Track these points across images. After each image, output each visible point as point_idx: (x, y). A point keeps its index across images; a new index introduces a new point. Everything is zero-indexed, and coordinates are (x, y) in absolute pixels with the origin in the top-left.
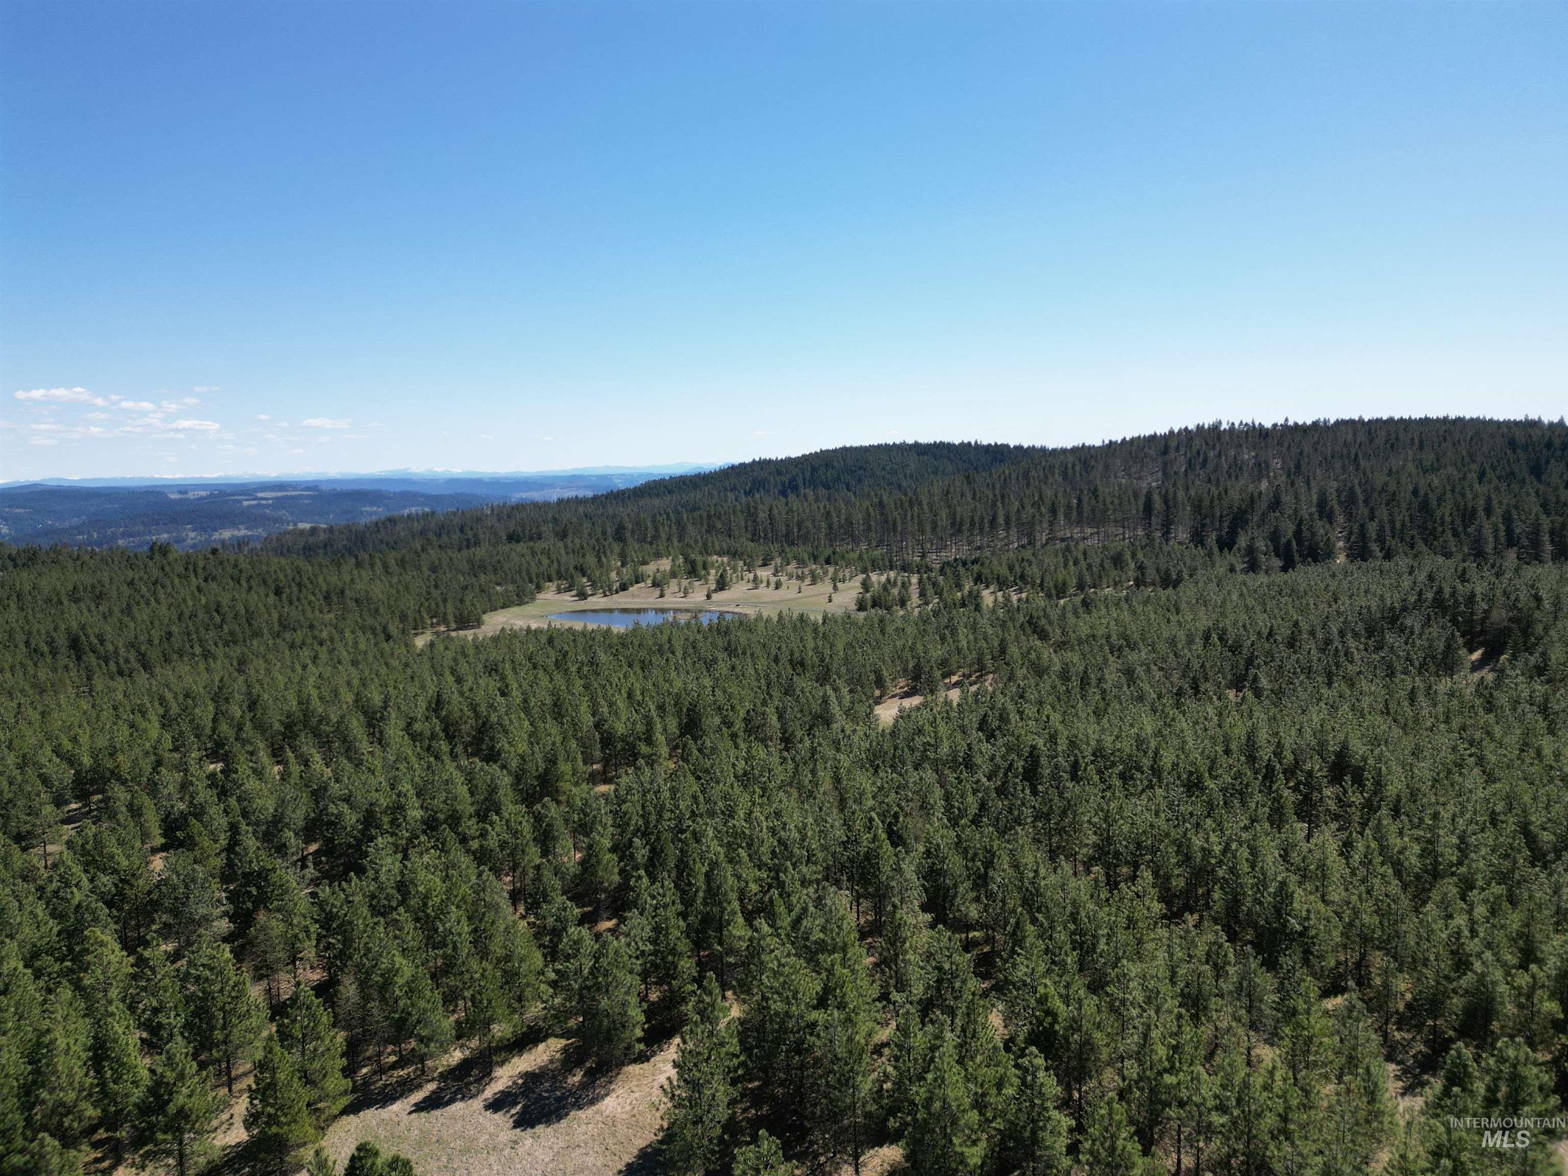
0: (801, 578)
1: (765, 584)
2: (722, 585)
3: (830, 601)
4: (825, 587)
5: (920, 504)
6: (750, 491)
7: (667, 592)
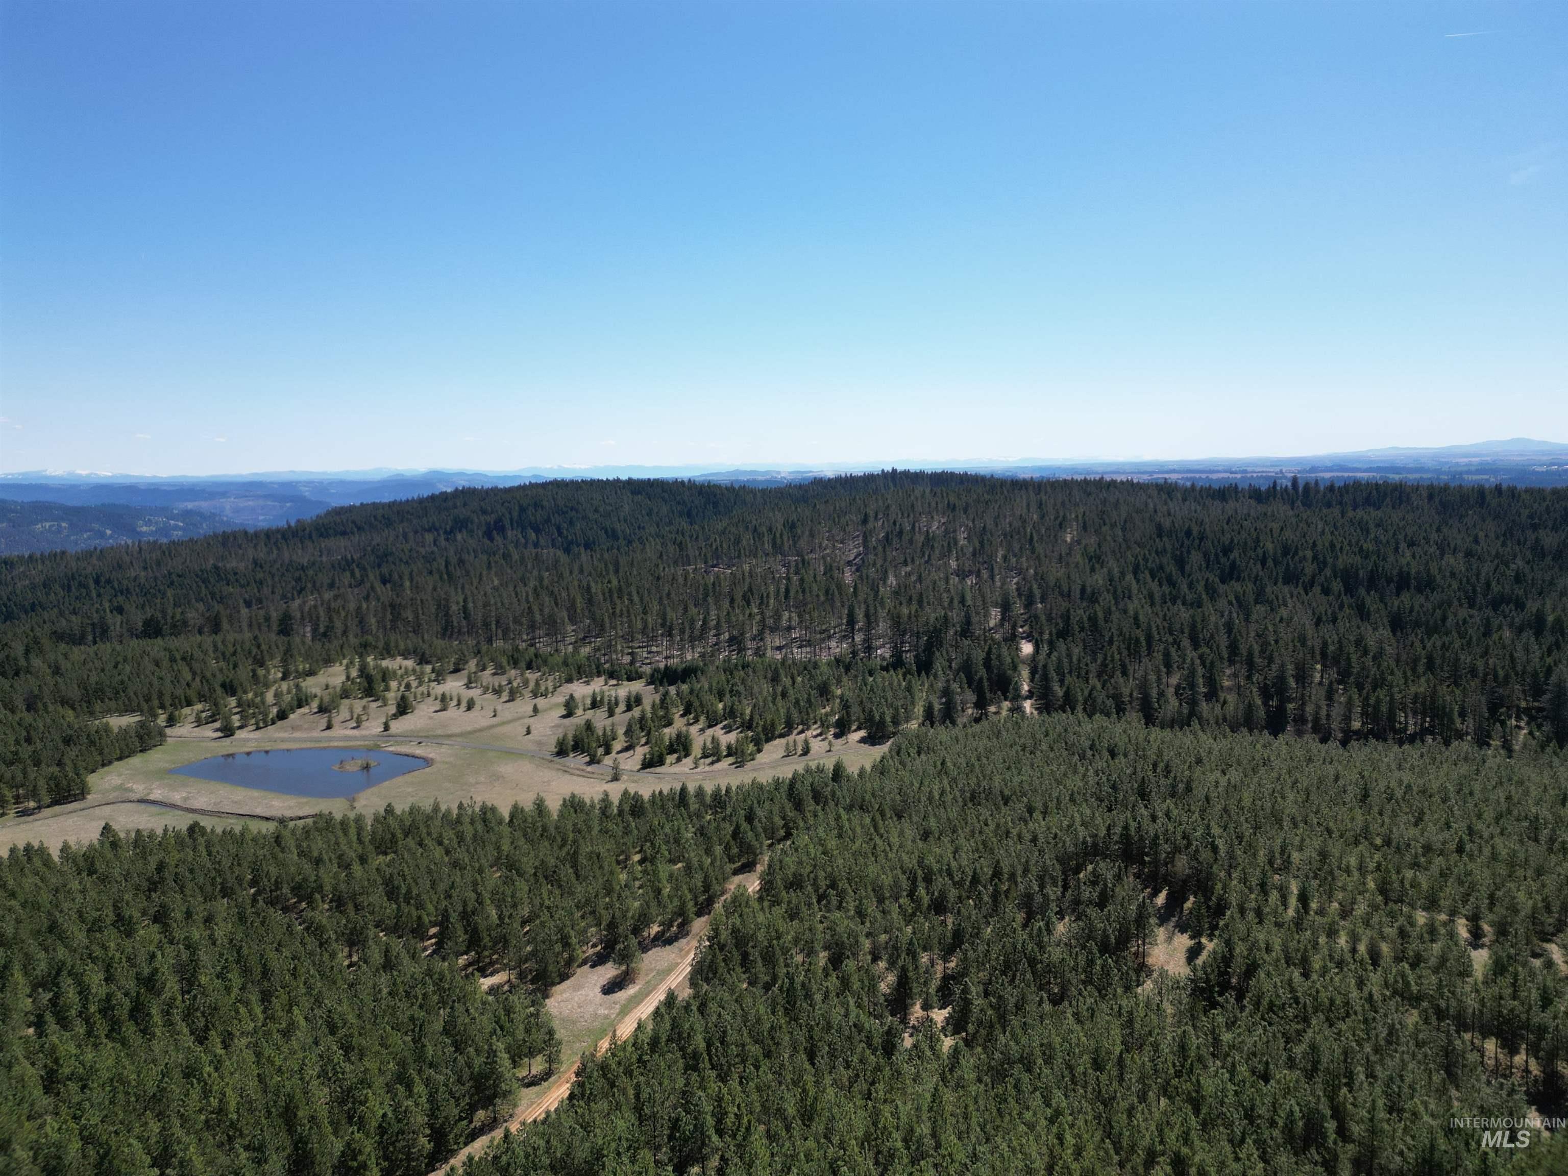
0: (498, 692)
1: (454, 702)
2: (403, 708)
3: (528, 732)
4: (524, 705)
5: (630, 594)
6: (451, 531)
7: (337, 719)
